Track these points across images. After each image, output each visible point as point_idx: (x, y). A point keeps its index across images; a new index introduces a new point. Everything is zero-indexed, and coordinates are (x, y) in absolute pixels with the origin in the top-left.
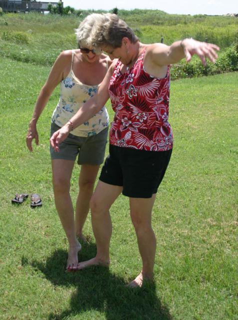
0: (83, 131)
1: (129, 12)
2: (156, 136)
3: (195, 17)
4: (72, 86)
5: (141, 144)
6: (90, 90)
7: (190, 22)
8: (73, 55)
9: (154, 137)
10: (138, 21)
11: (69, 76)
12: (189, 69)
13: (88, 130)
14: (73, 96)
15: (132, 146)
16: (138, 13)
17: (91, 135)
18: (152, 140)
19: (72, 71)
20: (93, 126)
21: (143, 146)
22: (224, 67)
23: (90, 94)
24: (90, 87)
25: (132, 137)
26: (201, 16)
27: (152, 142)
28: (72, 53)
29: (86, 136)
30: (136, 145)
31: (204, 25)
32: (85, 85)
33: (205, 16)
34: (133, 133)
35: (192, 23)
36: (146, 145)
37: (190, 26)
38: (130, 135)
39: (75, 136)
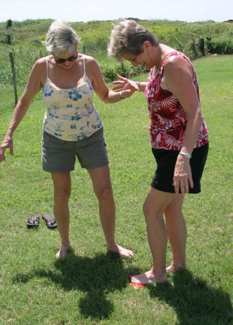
0: (72, 135)
1: (21, 23)
2: (182, 136)
3: (89, 23)
4: (50, 94)
5: (170, 145)
6: (70, 93)
7: (87, 29)
8: (47, 62)
9: (180, 136)
10: (33, 31)
11: (46, 84)
12: (110, 73)
13: (76, 133)
14: (54, 103)
15: (164, 148)
16: (31, 24)
17: (81, 138)
18: (179, 139)
19: (49, 79)
20: (81, 129)
21: (172, 146)
22: (139, 69)
23: (70, 97)
24: (70, 90)
25: (162, 139)
26: (94, 22)
27: (179, 142)
28: (46, 61)
29: (77, 140)
30: (165, 146)
31: (101, 30)
32: (64, 90)
33: (98, 22)
34: (162, 135)
35: (88, 30)
36: (174, 145)
37: (87, 32)
38: (160, 137)
39: (65, 141)
